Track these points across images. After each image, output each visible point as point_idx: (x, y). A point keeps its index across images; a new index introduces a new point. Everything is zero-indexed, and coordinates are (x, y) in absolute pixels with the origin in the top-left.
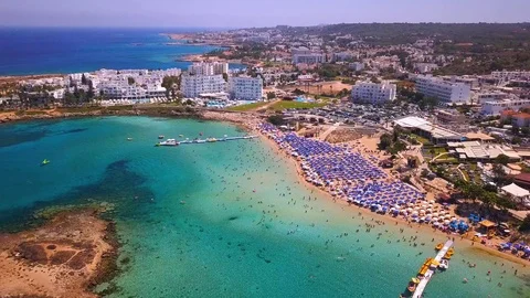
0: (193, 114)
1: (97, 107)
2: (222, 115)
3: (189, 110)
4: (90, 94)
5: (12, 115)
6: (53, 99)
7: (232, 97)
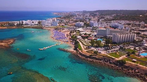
0: (42, 28)
1: (23, 27)
2: (47, 28)
3: (41, 27)
4: (22, 24)
5: (6, 28)
6: (15, 25)
7: (52, 25)
